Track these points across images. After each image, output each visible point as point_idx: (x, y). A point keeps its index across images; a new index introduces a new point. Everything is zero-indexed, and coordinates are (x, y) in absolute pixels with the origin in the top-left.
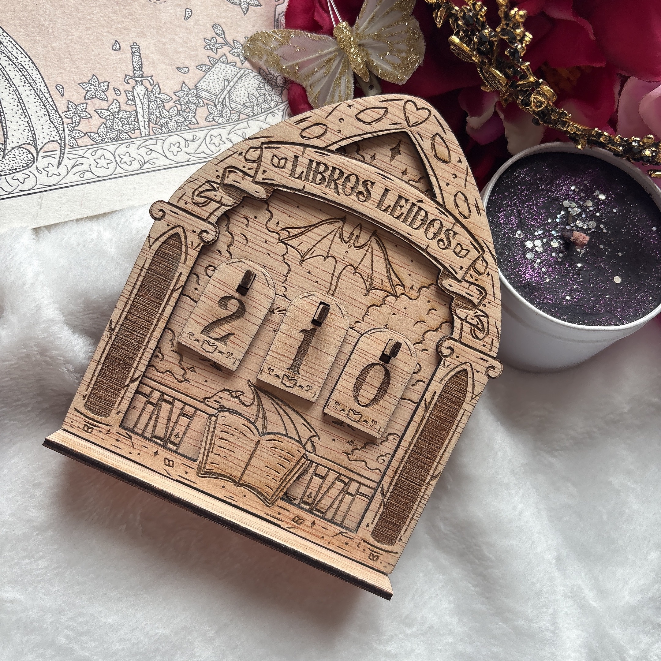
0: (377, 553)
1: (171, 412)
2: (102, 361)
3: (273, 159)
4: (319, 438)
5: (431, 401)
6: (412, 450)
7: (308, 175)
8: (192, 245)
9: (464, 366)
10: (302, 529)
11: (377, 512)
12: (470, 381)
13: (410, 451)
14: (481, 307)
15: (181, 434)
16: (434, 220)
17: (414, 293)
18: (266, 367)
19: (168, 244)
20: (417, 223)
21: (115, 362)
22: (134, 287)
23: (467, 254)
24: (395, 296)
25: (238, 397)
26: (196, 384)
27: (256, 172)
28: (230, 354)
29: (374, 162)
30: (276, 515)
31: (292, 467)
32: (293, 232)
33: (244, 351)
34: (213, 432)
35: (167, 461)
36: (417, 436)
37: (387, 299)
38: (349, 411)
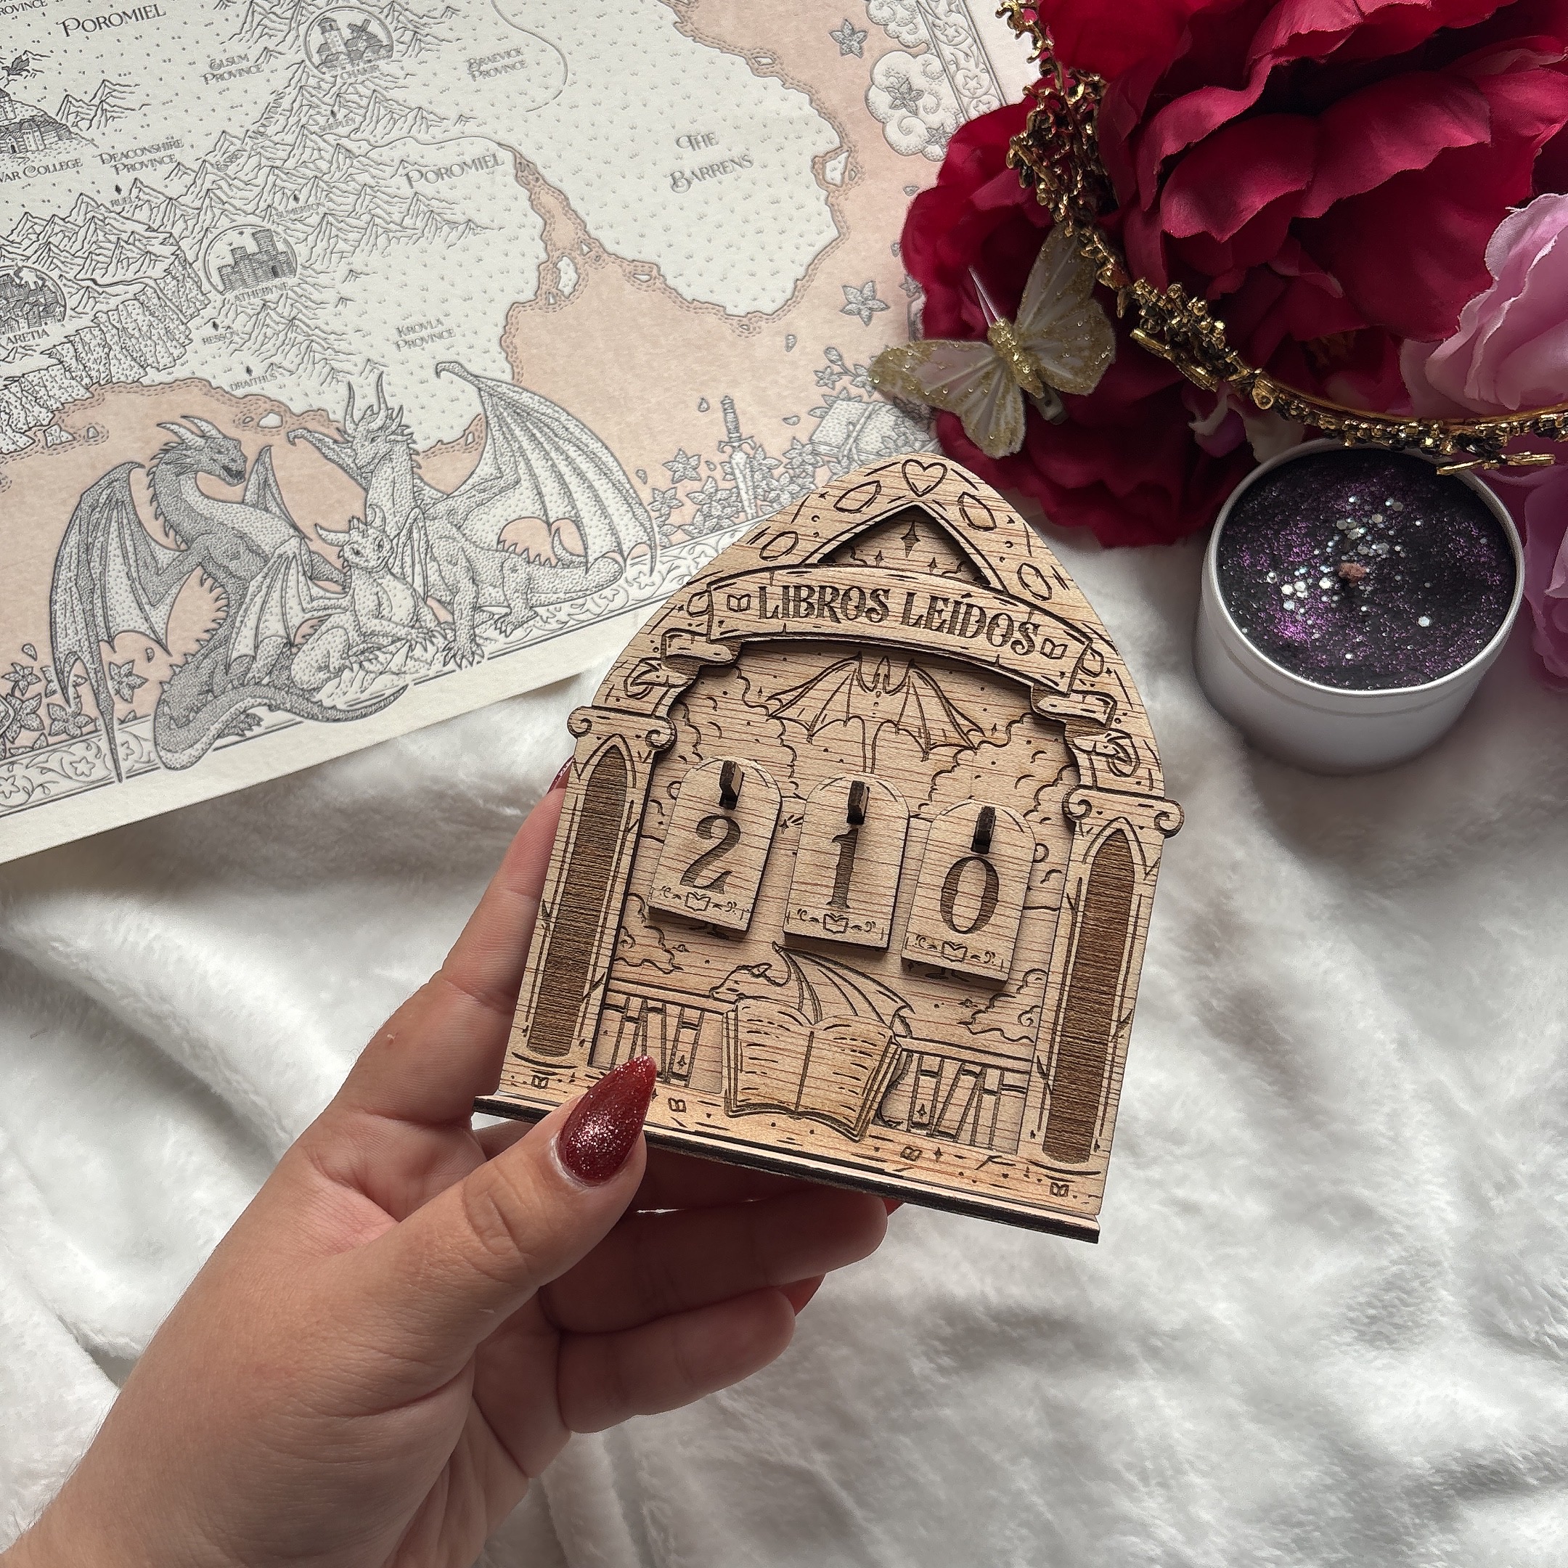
0: (1062, 1180)
1: (664, 1026)
2: (542, 968)
3: (729, 602)
4: (912, 1010)
5: (1078, 896)
6: (1071, 986)
7: (786, 609)
8: (640, 757)
9: (1116, 825)
10: (922, 1168)
11: (1042, 1108)
12: (1134, 846)
13: (1067, 988)
14: (1114, 725)
15: (688, 1056)
16: (997, 616)
17: (1001, 736)
18: (793, 910)
19: (606, 766)
20: (972, 628)
21: (562, 963)
22: (567, 843)
23: (1064, 650)
24: (972, 748)
25: (762, 975)
26: (693, 970)
27: (710, 627)
28: (732, 905)
29: (882, 564)
30: (873, 1153)
31: (877, 1063)
32: (786, 698)
33: (753, 895)
34: (736, 1036)
35: (673, 1103)
36: (1072, 959)
37: (959, 756)
38: (943, 947)
